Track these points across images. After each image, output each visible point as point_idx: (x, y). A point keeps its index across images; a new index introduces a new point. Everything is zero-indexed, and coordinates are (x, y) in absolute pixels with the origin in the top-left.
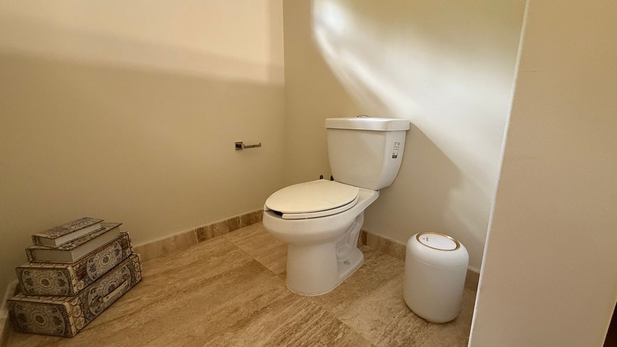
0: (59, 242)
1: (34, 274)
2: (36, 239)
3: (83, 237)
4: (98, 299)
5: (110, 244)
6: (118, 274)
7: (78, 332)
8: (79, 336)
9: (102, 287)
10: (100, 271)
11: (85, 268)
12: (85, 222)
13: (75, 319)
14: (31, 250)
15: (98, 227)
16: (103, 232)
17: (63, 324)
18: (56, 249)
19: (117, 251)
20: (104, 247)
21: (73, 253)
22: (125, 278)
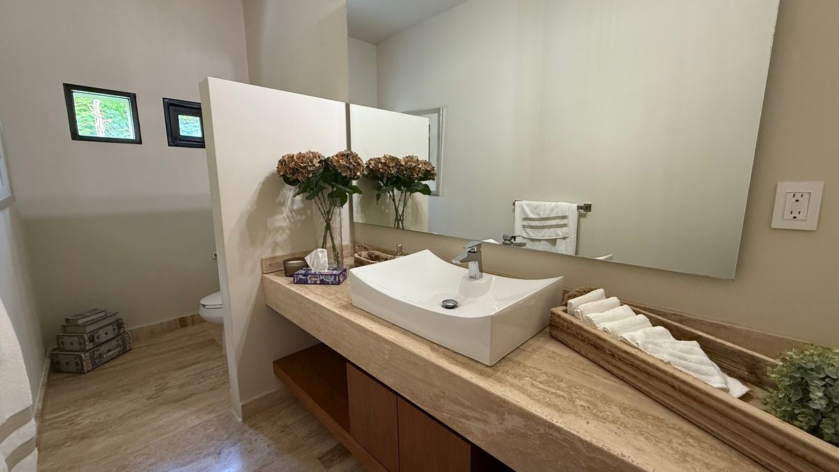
0: (80, 322)
1: (65, 339)
2: (67, 320)
3: (94, 320)
4: (100, 355)
5: (109, 324)
6: (114, 343)
7: (88, 372)
8: (88, 374)
9: (103, 349)
10: (102, 340)
11: (93, 337)
12: (95, 311)
13: (87, 365)
14: (65, 326)
15: (103, 314)
16: (106, 317)
17: (80, 366)
18: (78, 325)
19: (114, 330)
20: (106, 326)
21: (87, 327)
22: (118, 345)
